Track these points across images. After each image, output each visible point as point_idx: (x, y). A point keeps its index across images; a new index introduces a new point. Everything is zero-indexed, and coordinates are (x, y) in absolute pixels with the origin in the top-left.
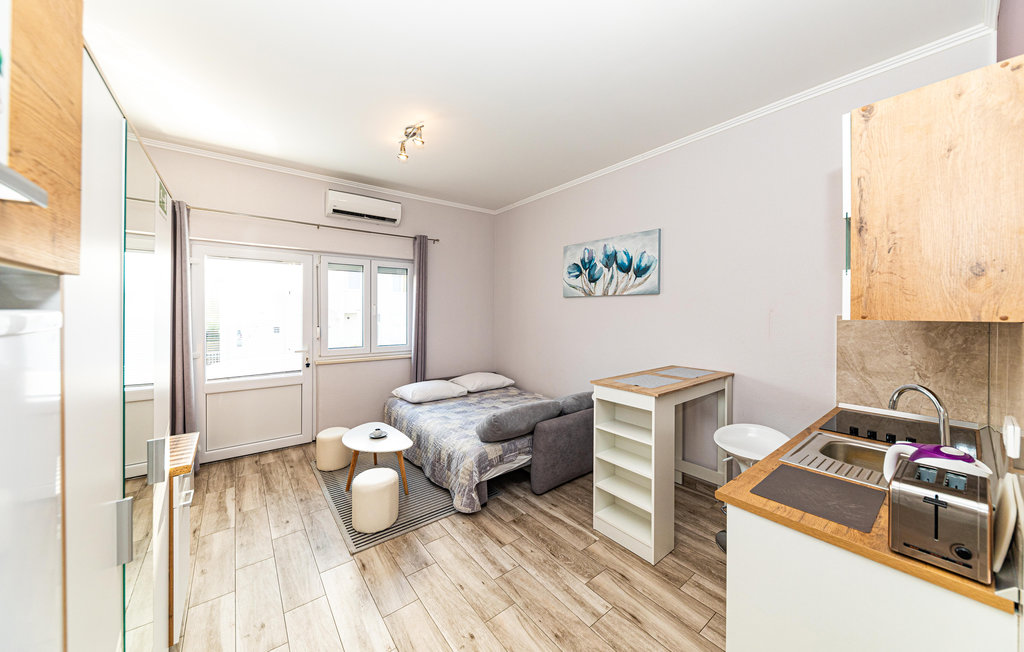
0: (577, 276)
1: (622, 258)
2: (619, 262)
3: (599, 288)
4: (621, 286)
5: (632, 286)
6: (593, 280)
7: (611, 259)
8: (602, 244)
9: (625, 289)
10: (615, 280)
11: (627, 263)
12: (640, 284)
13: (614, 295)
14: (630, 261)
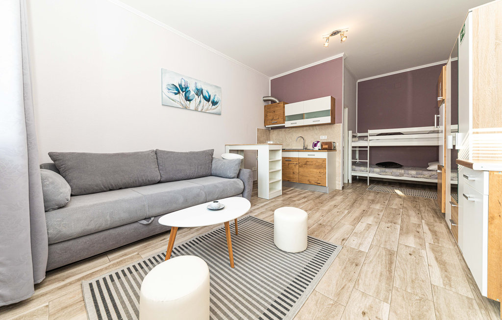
0: (176, 94)
1: (205, 93)
2: (204, 95)
3: (192, 106)
4: (205, 108)
5: (211, 109)
6: (188, 99)
7: (199, 92)
8: (194, 82)
9: (207, 109)
10: (202, 104)
11: (208, 97)
12: (214, 109)
13: (201, 111)
14: (210, 97)
